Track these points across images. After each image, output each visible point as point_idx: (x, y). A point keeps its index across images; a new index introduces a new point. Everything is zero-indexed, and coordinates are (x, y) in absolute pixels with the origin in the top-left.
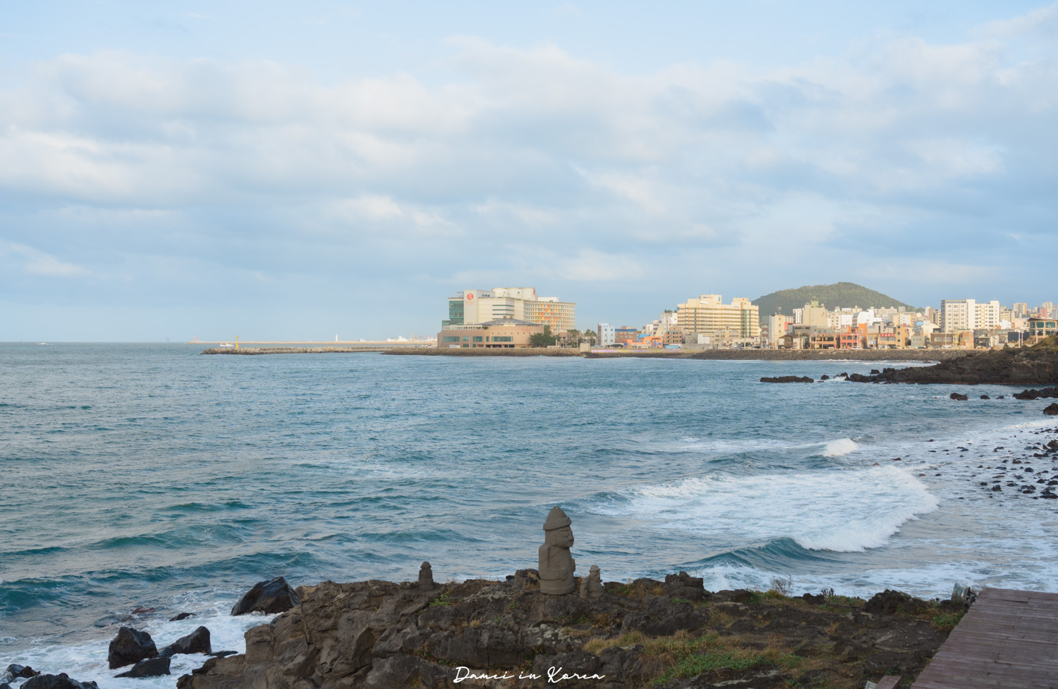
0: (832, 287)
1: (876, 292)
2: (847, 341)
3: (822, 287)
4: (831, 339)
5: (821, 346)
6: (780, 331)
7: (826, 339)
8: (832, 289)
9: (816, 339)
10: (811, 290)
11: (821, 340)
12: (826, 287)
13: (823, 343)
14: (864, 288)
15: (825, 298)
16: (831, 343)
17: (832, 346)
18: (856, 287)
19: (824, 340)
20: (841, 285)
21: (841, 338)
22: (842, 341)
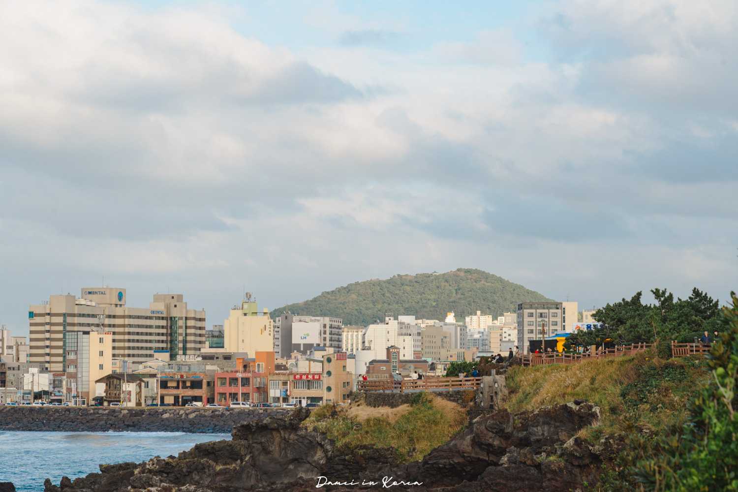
0: (446, 278)
1: (521, 287)
2: (229, 389)
3: (429, 276)
4: (197, 384)
5: (176, 398)
6: (101, 367)
7: (188, 384)
8: (446, 281)
9: (169, 384)
10: (410, 281)
11: (177, 387)
12: (437, 277)
13: (182, 393)
14: (500, 280)
15: (433, 297)
16: (196, 392)
17: (198, 399)
18: (486, 276)
19: (185, 387)
20: (462, 274)
21: (218, 383)
22: (219, 388)
